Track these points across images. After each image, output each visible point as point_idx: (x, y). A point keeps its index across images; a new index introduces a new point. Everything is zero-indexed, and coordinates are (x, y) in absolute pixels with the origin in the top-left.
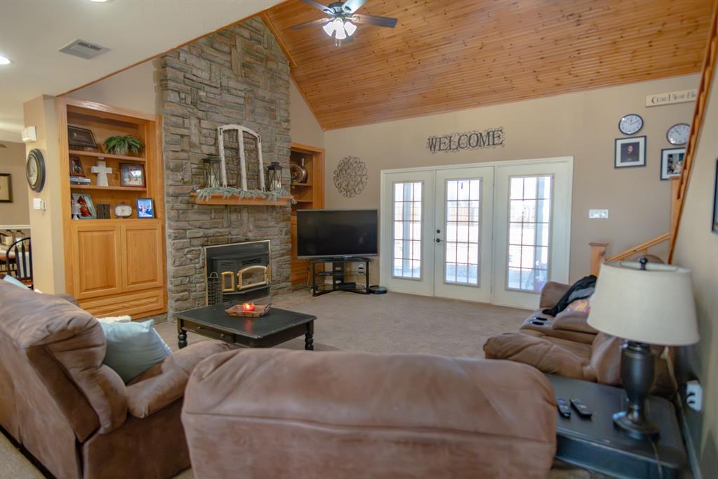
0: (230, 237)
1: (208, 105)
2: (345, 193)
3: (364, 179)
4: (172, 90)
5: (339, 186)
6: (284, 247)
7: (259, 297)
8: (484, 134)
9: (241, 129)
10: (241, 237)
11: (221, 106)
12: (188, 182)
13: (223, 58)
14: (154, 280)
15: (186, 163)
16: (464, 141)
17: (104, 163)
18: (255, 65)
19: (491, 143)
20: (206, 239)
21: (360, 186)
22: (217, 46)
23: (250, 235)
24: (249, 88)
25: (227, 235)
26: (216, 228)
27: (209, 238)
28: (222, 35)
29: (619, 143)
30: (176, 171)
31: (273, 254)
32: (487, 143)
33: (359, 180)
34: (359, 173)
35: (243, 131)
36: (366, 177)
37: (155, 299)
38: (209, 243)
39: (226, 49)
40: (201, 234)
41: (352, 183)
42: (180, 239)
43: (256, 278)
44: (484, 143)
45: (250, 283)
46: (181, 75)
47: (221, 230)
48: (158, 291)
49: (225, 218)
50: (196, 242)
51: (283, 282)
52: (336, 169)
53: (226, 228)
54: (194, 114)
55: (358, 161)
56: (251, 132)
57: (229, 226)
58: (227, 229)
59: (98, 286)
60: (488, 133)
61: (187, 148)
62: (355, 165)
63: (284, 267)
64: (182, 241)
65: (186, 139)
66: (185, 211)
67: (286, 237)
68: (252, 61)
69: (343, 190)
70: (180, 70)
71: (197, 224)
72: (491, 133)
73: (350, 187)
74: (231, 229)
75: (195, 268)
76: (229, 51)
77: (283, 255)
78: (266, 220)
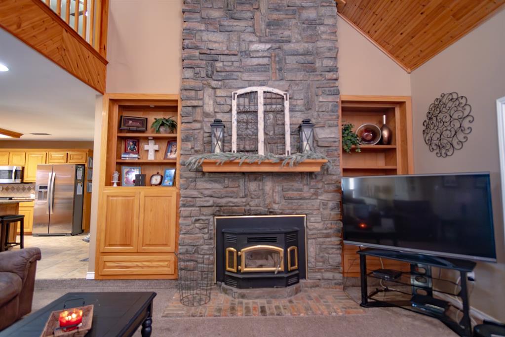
0: (248, 208)
1: (223, 74)
2: (438, 151)
3: (466, 124)
4: (187, 68)
5: (429, 142)
6: (329, 225)
7: (273, 287)
9: (260, 90)
10: (262, 209)
11: (240, 72)
12: (199, 151)
13: (244, 24)
14: (166, 245)
15: (199, 133)
17: (153, 141)
18: (285, 21)
20: (218, 209)
21: (461, 136)
22: (237, 15)
23: (276, 207)
24: (275, 46)
25: (245, 206)
26: (231, 197)
27: (222, 208)
30: (186, 141)
31: (310, 233)
33: (457, 125)
34: (455, 116)
35: (264, 92)
36: (470, 118)
37: (166, 263)
38: (222, 214)
39: (249, 15)
40: (210, 203)
41: (446, 133)
42: (188, 207)
43: (271, 262)
45: (261, 266)
46: (197, 53)
47: (235, 200)
48: (169, 256)
49: (242, 187)
50: (206, 211)
51: (327, 270)
52: (426, 118)
53: (243, 197)
54: (209, 85)
55: (455, 96)
56: (276, 91)
57: (245, 196)
58: (244, 200)
59: (118, 243)
61: (199, 118)
62: (450, 105)
63: (330, 252)
64: (191, 209)
65: (198, 110)
66: (195, 180)
67: (333, 213)
68: (282, 17)
69: (435, 147)
70: (197, 48)
71: (207, 192)
73: (444, 141)
74: (249, 199)
75: (203, 237)
76: (251, 16)
77: (327, 236)
78: (301, 190)
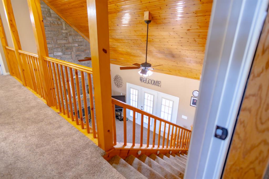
5: (115, 83)
8: (156, 81)
13: (69, 56)
16: (150, 81)
19: (157, 85)
21: (121, 85)
28: (67, 49)
29: (192, 98)
32: (156, 85)
34: (121, 81)
36: (122, 83)
41: (118, 84)
44: (155, 84)
52: (114, 77)
60: (157, 81)
62: (119, 78)
69: (116, 85)
72: (158, 82)
76: (71, 53)
